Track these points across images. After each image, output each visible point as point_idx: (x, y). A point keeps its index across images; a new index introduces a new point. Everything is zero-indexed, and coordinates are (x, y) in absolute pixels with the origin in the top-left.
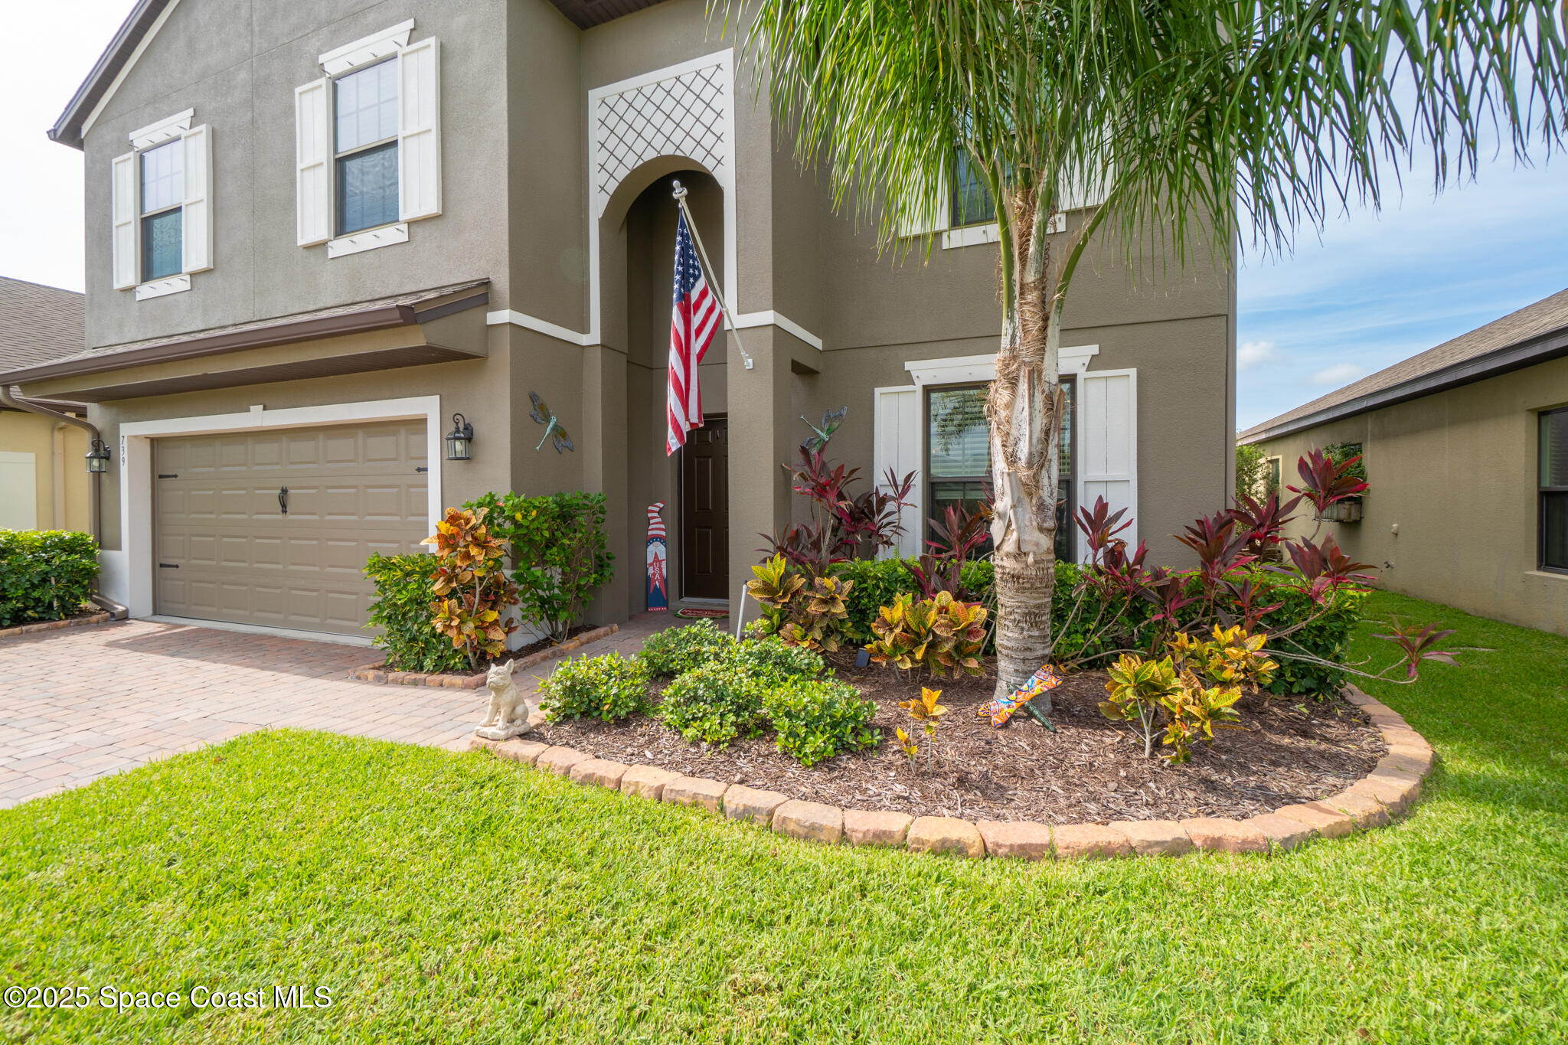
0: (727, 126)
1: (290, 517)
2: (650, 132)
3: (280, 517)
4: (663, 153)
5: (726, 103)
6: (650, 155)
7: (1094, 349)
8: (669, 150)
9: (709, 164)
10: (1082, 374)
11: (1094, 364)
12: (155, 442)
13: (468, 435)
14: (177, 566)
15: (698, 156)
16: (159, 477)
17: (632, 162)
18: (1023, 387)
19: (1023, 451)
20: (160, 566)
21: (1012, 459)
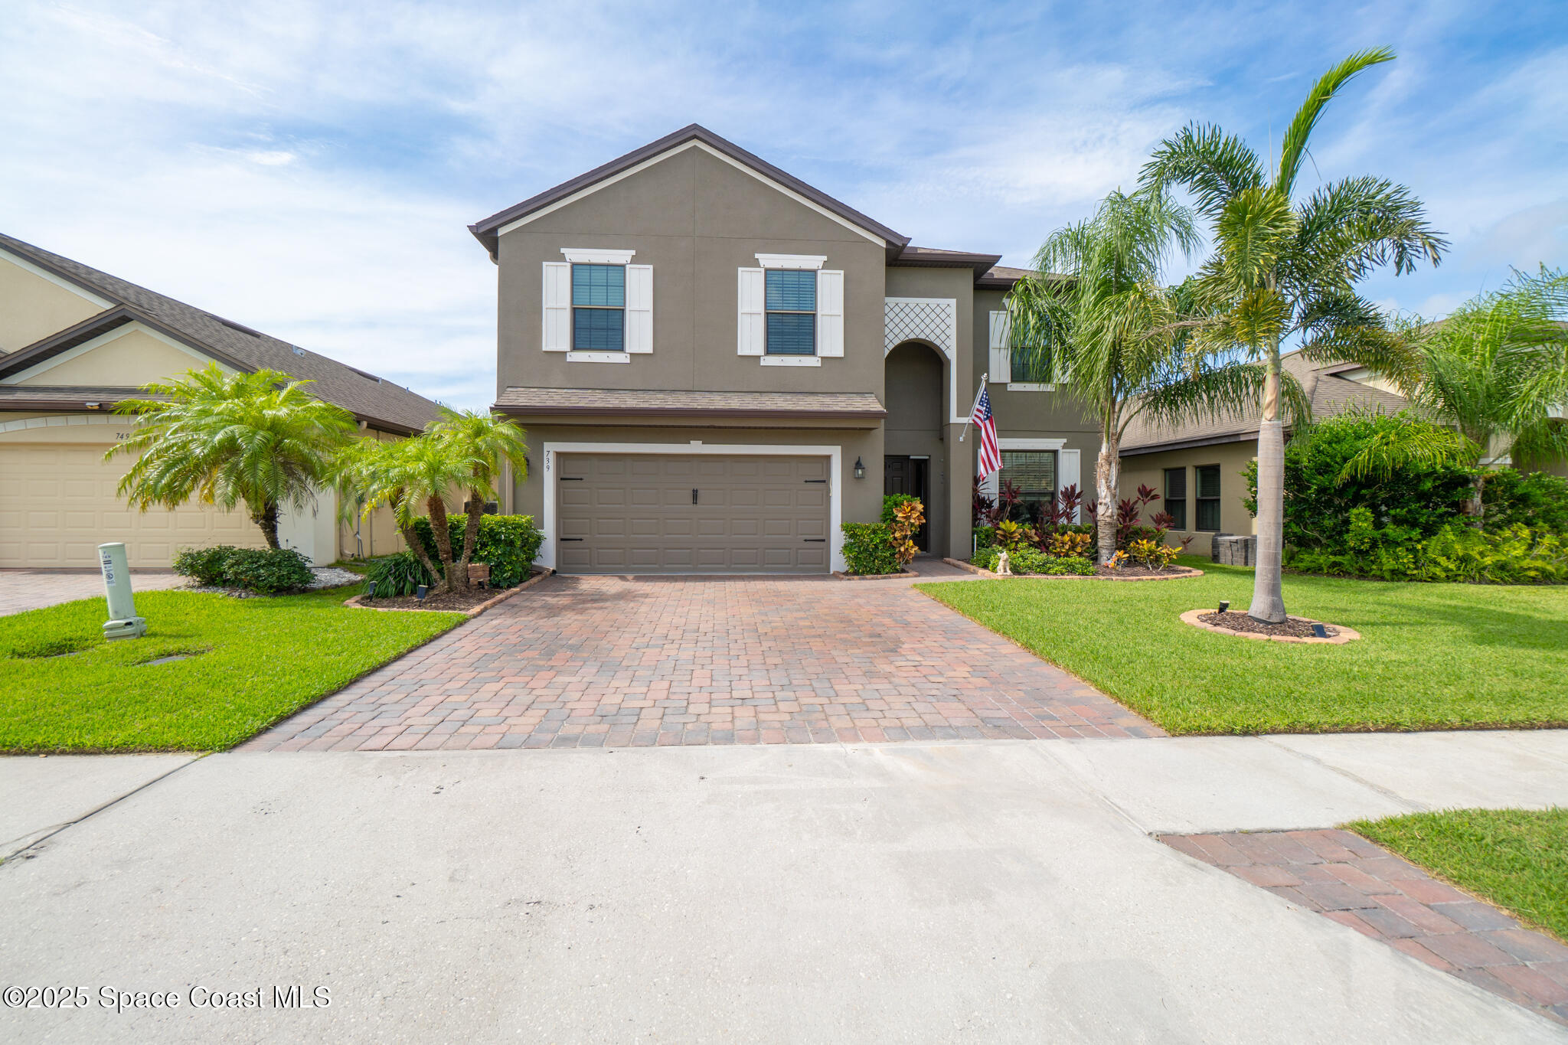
0: (953, 332)
1: (698, 506)
2: (912, 326)
3: (692, 506)
4: (920, 337)
5: (953, 321)
6: (912, 336)
7: (1065, 440)
8: (922, 337)
9: (943, 347)
10: (1061, 451)
11: (1065, 446)
12: (559, 455)
13: (858, 465)
14: (581, 540)
15: (938, 342)
16: (561, 479)
17: (902, 338)
18: (1113, 465)
19: (1113, 484)
20: (562, 540)
21: (1109, 487)
